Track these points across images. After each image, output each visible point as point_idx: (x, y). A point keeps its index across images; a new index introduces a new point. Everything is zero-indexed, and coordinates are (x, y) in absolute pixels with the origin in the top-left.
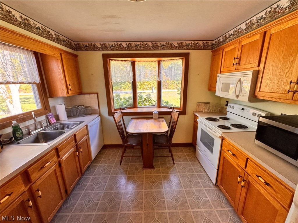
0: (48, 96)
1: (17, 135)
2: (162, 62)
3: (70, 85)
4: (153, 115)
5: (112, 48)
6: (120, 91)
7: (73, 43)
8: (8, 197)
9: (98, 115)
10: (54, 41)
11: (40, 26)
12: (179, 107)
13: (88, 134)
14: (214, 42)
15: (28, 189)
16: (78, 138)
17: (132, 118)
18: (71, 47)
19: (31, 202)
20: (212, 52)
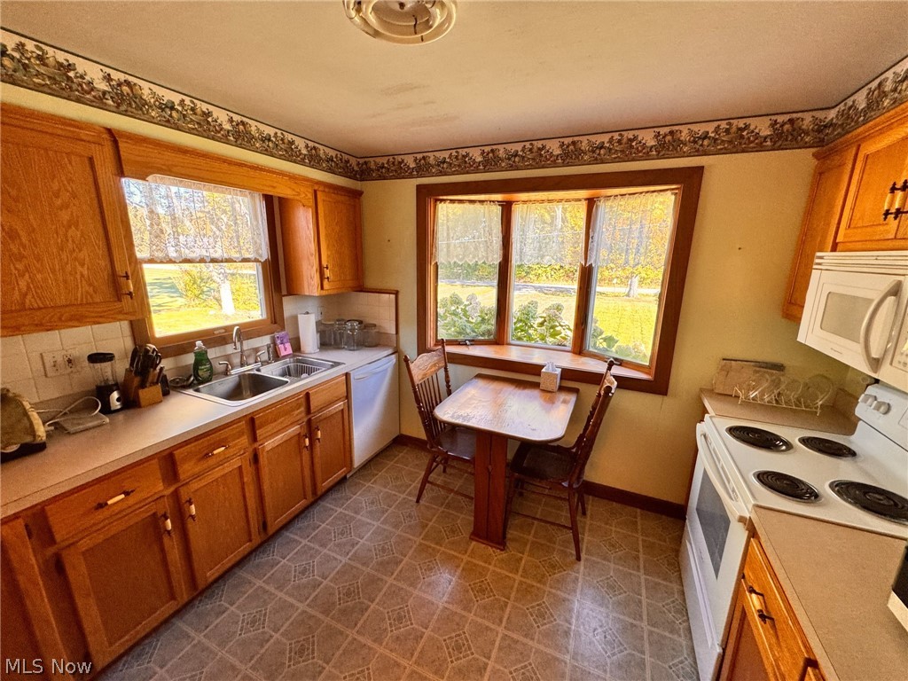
0: (284, 292)
1: (200, 373)
2: (600, 201)
3: (327, 268)
4: (540, 375)
5: (442, 167)
6: (525, 282)
7: (353, 161)
8: (123, 496)
9: (390, 351)
10: (302, 162)
11: (271, 131)
12: (648, 364)
13: (348, 397)
14: (832, 114)
15: (172, 493)
16: (314, 403)
17: (479, 376)
18: (347, 172)
19: (169, 521)
20: (815, 156)
